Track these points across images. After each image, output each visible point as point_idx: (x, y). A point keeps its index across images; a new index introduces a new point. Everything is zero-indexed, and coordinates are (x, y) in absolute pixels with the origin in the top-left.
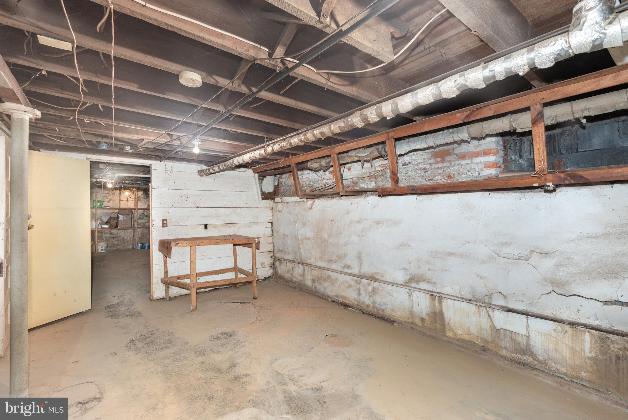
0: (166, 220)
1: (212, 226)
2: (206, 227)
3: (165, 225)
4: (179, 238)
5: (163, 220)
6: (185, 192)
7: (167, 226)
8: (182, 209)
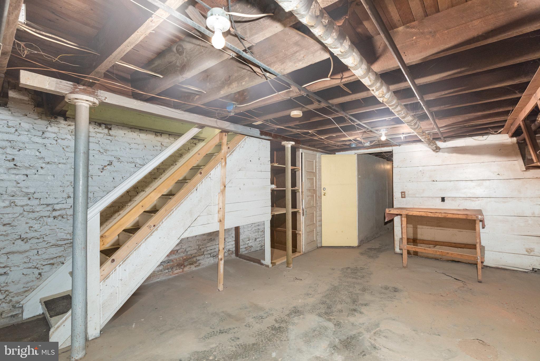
0: (404, 192)
1: (449, 199)
2: (443, 199)
3: (403, 196)
4: (415, 207)
5: (402, 193)
6: (421, 168)
7: (405, 197)
8: (418, 183)
